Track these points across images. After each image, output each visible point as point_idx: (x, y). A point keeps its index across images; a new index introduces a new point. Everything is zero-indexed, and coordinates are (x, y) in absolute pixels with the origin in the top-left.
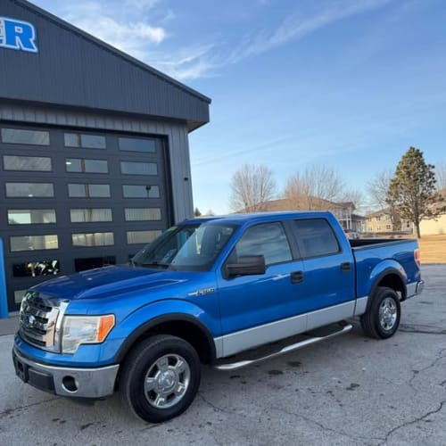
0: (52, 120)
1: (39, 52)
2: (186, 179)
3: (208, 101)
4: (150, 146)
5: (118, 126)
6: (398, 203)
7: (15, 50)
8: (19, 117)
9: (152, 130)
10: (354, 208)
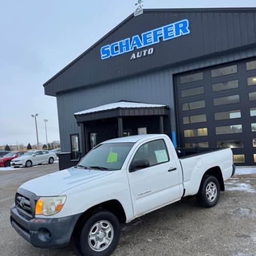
1: (191, 33)
7: (179, 37)
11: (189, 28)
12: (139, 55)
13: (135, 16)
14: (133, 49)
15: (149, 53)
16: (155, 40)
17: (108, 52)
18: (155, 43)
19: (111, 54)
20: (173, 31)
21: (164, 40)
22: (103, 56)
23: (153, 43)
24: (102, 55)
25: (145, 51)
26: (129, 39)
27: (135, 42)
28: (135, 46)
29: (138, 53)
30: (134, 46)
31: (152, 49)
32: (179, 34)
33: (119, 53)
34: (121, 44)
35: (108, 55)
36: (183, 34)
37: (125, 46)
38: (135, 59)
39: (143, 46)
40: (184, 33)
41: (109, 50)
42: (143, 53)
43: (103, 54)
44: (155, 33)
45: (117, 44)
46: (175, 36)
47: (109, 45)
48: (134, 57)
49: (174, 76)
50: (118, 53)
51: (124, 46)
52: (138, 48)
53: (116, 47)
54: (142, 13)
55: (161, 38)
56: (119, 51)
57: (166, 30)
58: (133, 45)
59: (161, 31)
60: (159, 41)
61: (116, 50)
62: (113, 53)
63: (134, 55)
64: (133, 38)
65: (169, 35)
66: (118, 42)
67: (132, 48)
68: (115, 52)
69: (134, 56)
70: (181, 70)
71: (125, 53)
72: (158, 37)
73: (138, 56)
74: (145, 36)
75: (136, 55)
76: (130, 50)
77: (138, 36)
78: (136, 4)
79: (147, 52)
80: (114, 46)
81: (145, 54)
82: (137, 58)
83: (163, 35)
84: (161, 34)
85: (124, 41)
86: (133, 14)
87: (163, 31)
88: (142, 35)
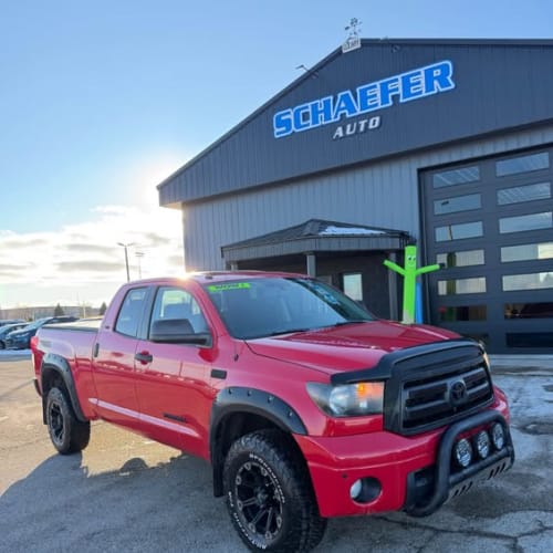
1: (456, 88)
8: (446, 159)
11: (452, 78)
12: (351, 130)
13: (344, 51)
14: (338, 118)
15: (371, 126)
16: (384, 100)
17: (288, 123)
18: (384, 106)
19: (293, 128)
20: (421, 82)
21: (401, 100)
22: (278, 132)
23: (380, 107)
24: (277, 130)
25: (363, 123)
26: (331, 98)
27: (343, 105)
28: (343, 112)
29: (349, 127)
30: (340, 113)
31: (378, 119)
32: (433, 90)
33: (311, 126)
34: (314, 107)
35: (289, 129)
36: (441, 90)
37: (323, 112)
38: (341, 138)
39: (359, 112)
40: (442, 87)
41: (289, 120)
42: (358, 127)
43: (278, 127)
44: (384, 87)
45: (307, 107)
46: (424, 94)
47: (289, 110)
48: (341, 135)
49: (421, 171)
50: (308, 125)
51: (321, 112)
52: (348, 116)
53: (304, 114)
54: (359, 46)
55: (395, 98)
56: (310, 121)
57: (406, 80)
58: (339, 109)
59: (397, 83)
60: (391, 103)
61: (304, 120)
62: (298, 126)
63: (340, 129)
64: (339, 95)
65: (412, 92)
66: (309, 104)
67: (336, 117)
68: (302, 123)
69: (339, 132)
71: (322, 126)
72: (390, 95)
73: (348, 132)
74: (363, 92)
75: (344, 130)
76: (333, 120)
77: (349, 92)
78: (347, 28)
79: (367, 125)
80: (301, 113)
81: (362, 129)
82: (345, 136)
83: (400, 91)
84: (397, 89)
85: (320, 102)
86: (341, 47)
87: (399, 84)
88: (358, 90)
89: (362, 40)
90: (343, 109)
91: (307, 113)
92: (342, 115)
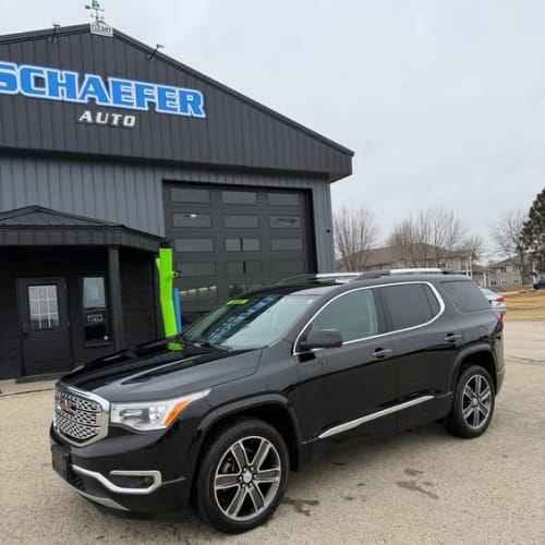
0: (213, 179)
1: (206, 118)
2: (328, 231)
3: (352, 154)
4: (295, 200)
5: (269, 183)
6: (530, 250)
7: (187, 117)
8: (186, 177)
9: (298, 185)
10: (474, 257)
12: (103, 118)
14: (86, 101)
15: (125, 123)
16: (140, 103)
17: (10, 80)
18: (139, 108)
19: (19, 89)
20: (177, 101)
21: (157, 110)
23: (135, 107)
25: (116, 117)
26: (76, 75)
27: (91, 88)
28: (91, 96)
29: (99, 115)
30: (87, 96)
31: (133, 119)
33: (47, 96)
36: (194, 115)
38: (90, 124)
39: (111, 103)
40: (195, 112)
41: (13, 76)
42: (111, 119)
44: (139, 89)
45: (41, 72)
46: (179, 112)
47: (15, 65)
48: (90, 119)
50: (43, 93)
51: (62, 85)
52: (98, 102)
53: (36, 78)
54: (111, 35)
55: (151, 105)
56: (47, 89)
57: (161, 93)
59: (153, 91)
60: (146, 108)
61: (37, 85)
63: (88, 113)
64: (87, 76)
65: (169, 106)
66: (45, 70)
67: (83, 98)
68: (35, 88)
69: (87, 115)
70: (178, 177)
71: (63, 102)
72: (146, 100)
73: (98, 120)
74: (116, 85)
75: (94, 116)
76: (78, 101)
77: (99, 77)
78: (88, 7)
79: (121, 120)
80: (32, 75)
81: (115, 122)
82: (94, 123)
83: (156, 100)
84: (153, 97)
85: (62, 75)
87: (155, 93)
88: (110, 80)
89: (114, 30)
90: (91, 93)
91: (43, 79)
92: (90, 99)
